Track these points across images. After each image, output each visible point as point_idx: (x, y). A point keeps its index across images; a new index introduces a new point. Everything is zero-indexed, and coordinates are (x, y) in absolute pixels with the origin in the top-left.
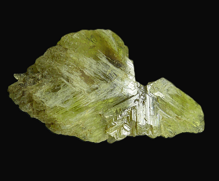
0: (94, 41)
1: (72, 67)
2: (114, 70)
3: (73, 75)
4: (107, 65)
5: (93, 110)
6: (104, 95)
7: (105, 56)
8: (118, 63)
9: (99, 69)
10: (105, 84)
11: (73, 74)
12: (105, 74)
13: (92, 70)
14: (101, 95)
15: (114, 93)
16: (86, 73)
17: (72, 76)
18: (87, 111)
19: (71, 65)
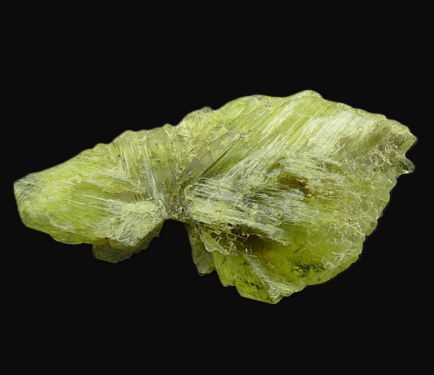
0: (297, 270)
1: (328, 193)
2: (244, 218)
3: (322, 178)
4: (262, 222)
5: (264, 132)
6: (252, 165)
7: (270, 237)
8: (241, 235)
9: (275, 208)
10: (255, 184)
11: (323, 181)
12: (261, 203)
13: (288, 202)
14: (258, 162)
15: (233, 175)
16: (297, 191)
17: (323, 176)
18: (275, 126)
19: (330, 195)
